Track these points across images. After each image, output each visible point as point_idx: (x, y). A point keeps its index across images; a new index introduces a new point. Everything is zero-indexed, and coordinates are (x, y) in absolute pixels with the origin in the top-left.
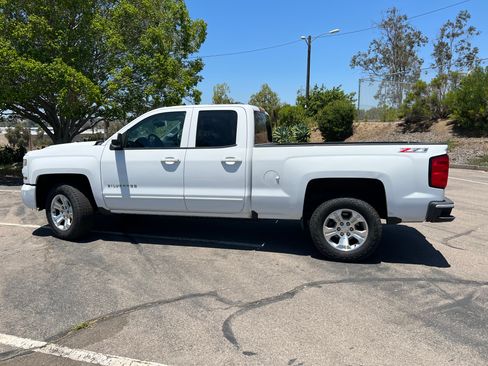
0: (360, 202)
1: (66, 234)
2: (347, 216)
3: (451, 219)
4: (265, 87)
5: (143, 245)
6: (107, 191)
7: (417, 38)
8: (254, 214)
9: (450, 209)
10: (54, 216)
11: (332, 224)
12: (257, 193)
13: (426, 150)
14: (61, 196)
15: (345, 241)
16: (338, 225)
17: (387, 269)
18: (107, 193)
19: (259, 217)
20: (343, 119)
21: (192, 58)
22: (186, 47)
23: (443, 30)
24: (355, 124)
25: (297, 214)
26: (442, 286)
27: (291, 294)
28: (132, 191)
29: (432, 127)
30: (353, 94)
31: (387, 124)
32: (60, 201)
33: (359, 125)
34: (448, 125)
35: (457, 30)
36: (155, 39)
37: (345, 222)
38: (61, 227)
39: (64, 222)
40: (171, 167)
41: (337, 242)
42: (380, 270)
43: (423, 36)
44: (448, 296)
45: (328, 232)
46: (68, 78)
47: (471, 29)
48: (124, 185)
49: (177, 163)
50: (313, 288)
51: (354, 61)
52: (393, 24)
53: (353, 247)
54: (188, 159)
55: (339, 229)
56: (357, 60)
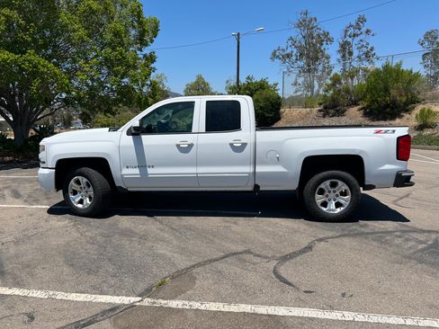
0: (344, 174)
1: (86, 212)
2: (334, 185)
3: (412, 184)
4: (200, 78)
5: (158, 217)
6: (125, 171)
7: (326, 38)
8: (256, 187)
9: (409, 177)
10: (71, 196)
11: (322, 192)
12: (259, 169)
13: (394, 131)
14: (80, 178)
15: (332, 205)
16: (327, 193)
17: (366, 225)
18: (126, 173)
19: (261, 189)
20: (272, 106)
21: (147, 51)
22: (142, 42)
23: (346, 31)
24: (282, 110)
25: (294, 185)
26: (414, 235)
27: (309, 248)
28: (150, 171)
29: (347, 113)
30: (276, 85)
31: (308, 110)
32: (78, 182)
33: (285, 111)
34: (359, 110)
35: (357, 31)
36: (117, 34)
37: (332, 190)
38: (80, 206)
39: (82, 200)
40: (186, 149)
41: (326, 207)
42: (362, 226)
43: (330, 36)
44: (422, 242)
45: (319, 199)
46: (42, 69)
47: (368, 31)
48: (142, 165)
49: (191, 146)
50: (322, 243)
51: (274, 54)
52: (306, 24)
53: (338, 210)
54: (200, 142)
55: (327, 196)
56: (277, 54)
